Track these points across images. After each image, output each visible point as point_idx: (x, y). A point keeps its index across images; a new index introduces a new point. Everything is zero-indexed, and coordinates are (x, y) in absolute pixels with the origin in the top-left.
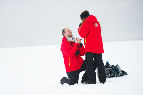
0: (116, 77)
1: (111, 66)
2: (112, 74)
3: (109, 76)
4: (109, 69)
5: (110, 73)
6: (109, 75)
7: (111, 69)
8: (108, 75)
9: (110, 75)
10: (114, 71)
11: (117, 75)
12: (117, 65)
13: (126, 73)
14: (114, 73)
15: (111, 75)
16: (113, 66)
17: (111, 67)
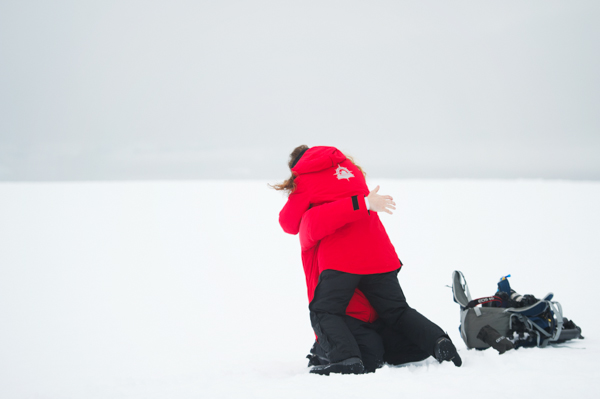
0: (541, 345)
1: (518, 300)
2: (526, 335)
3: (513, 341)
4: (512, 309)
5: (519, 326)
6: (513, 338)
7: (522, 313)
8: (509, 334)
9: (515, 335)
10: (535, 321)
11: (543, 337)
12: (550, 297)
13: (580, 330)
14: (535, 328)
15: (523, 336)
16: (530, 299)
17: (521, 304)
